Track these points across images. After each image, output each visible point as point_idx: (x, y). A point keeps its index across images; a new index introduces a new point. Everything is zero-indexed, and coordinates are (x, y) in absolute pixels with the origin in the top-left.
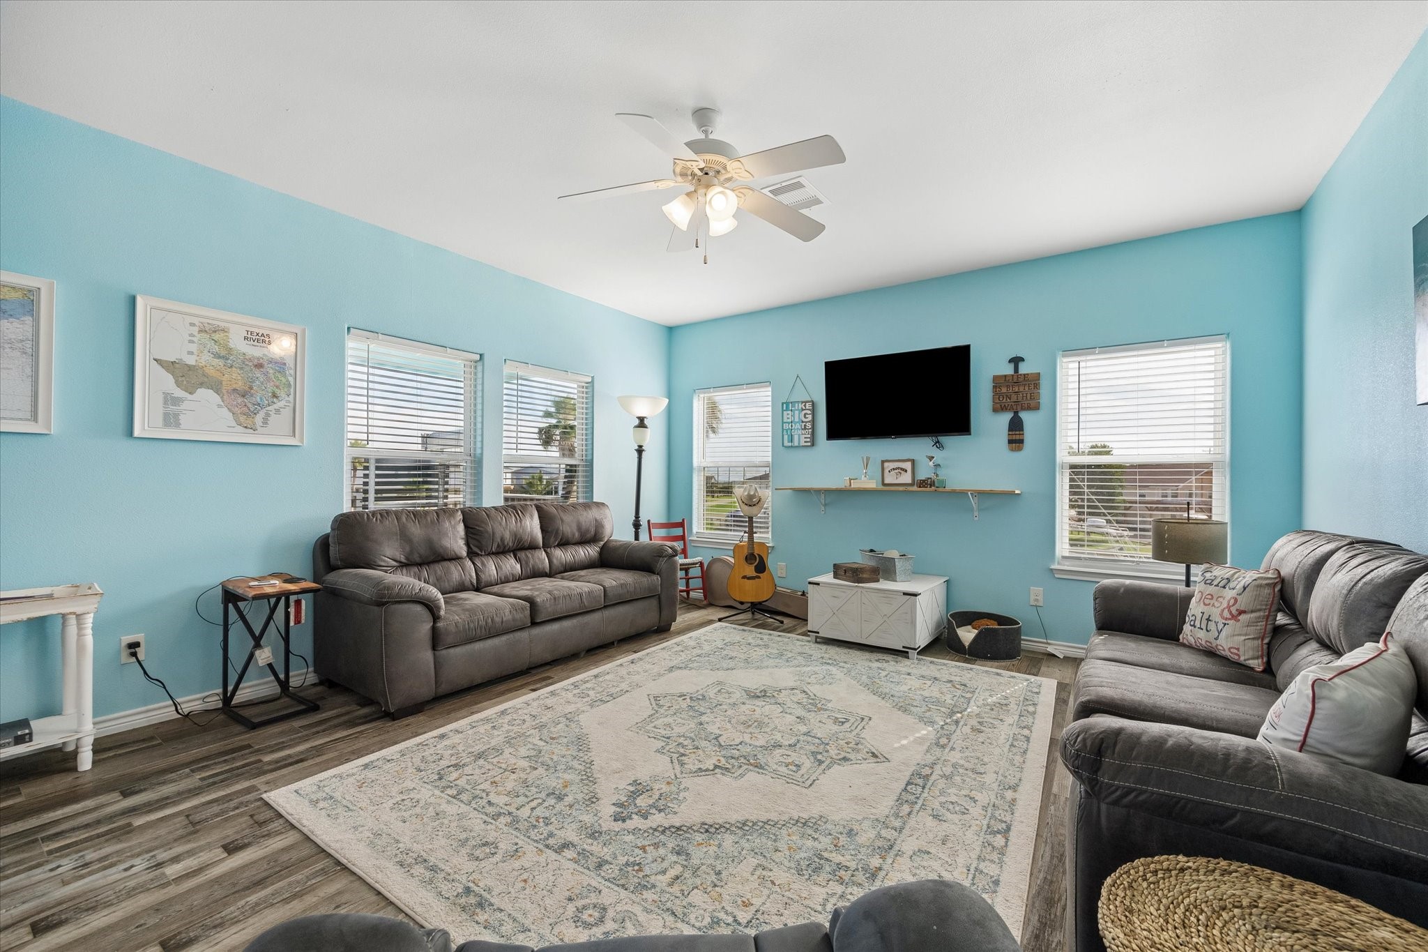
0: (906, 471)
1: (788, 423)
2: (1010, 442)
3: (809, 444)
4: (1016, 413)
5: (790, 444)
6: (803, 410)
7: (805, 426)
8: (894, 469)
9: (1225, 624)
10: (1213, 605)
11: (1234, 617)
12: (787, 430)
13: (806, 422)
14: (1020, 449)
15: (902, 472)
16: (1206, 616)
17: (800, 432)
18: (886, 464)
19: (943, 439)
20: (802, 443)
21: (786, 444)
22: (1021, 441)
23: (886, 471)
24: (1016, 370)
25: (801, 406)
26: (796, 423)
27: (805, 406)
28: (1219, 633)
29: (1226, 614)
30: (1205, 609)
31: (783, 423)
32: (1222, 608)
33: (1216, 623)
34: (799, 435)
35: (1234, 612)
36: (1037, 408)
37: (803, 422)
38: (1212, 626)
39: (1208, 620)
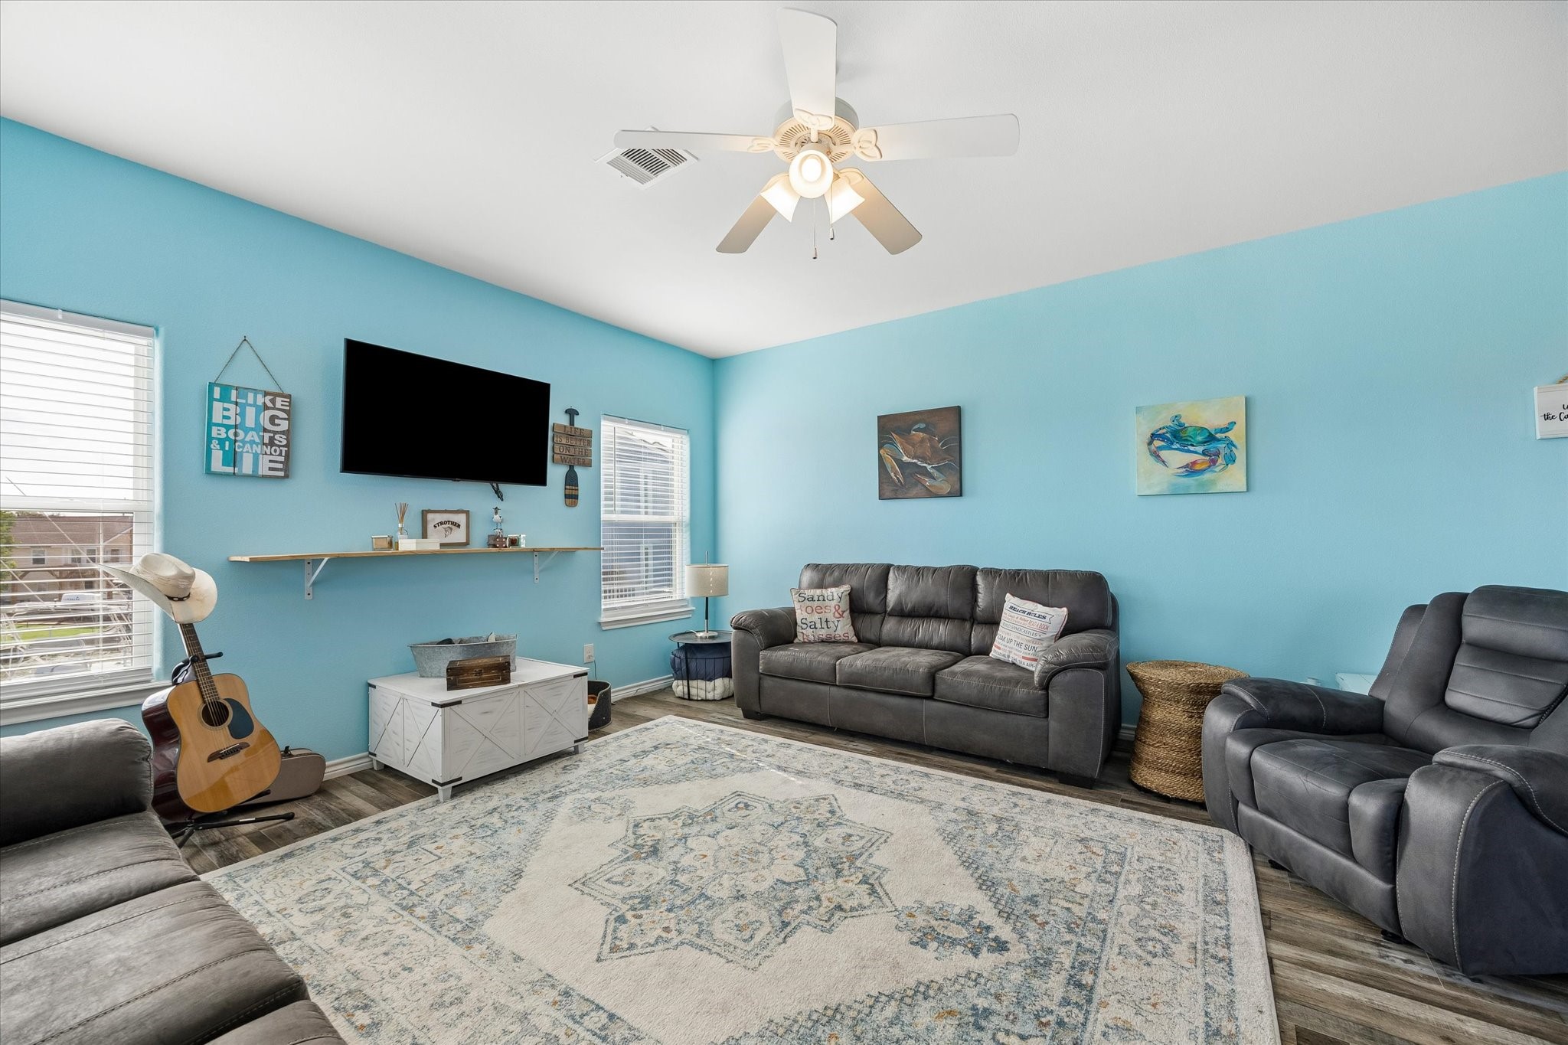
0: (459, 526)
1: (228, 427)
2: (567, 496)
3: (282, 474)
4: (571, 467)
5: (230, 470)
6: (266, 408)
7: (272, 439)
8: (442, 523)
9: (838, 621)
10: (825, 612)
11: (841, 616)
12: (221, 442)
13: (275, 433)
14: (574, 505)
15: (453, 527)
16: (823, 620)
17: (258, 449)
18: (430, 516)
19: (504, 488)
20: (263, 470)
21: (217, 465)
22: (576, 497)
23: (430, 527)
24: (572, 422)
25: (260, 400)
26: (247, 431)
27: (273, 401)
28: (837, 627)
29: (837, 615)
30: (821, 616)
31: (210, 424)
32: (832, 612)
33: (833, 622)
34: (256, 457)
35: (841, 613)
36: (590, 465)
37: (265, 430)
38: (831, 624)
39: (827, 621)
